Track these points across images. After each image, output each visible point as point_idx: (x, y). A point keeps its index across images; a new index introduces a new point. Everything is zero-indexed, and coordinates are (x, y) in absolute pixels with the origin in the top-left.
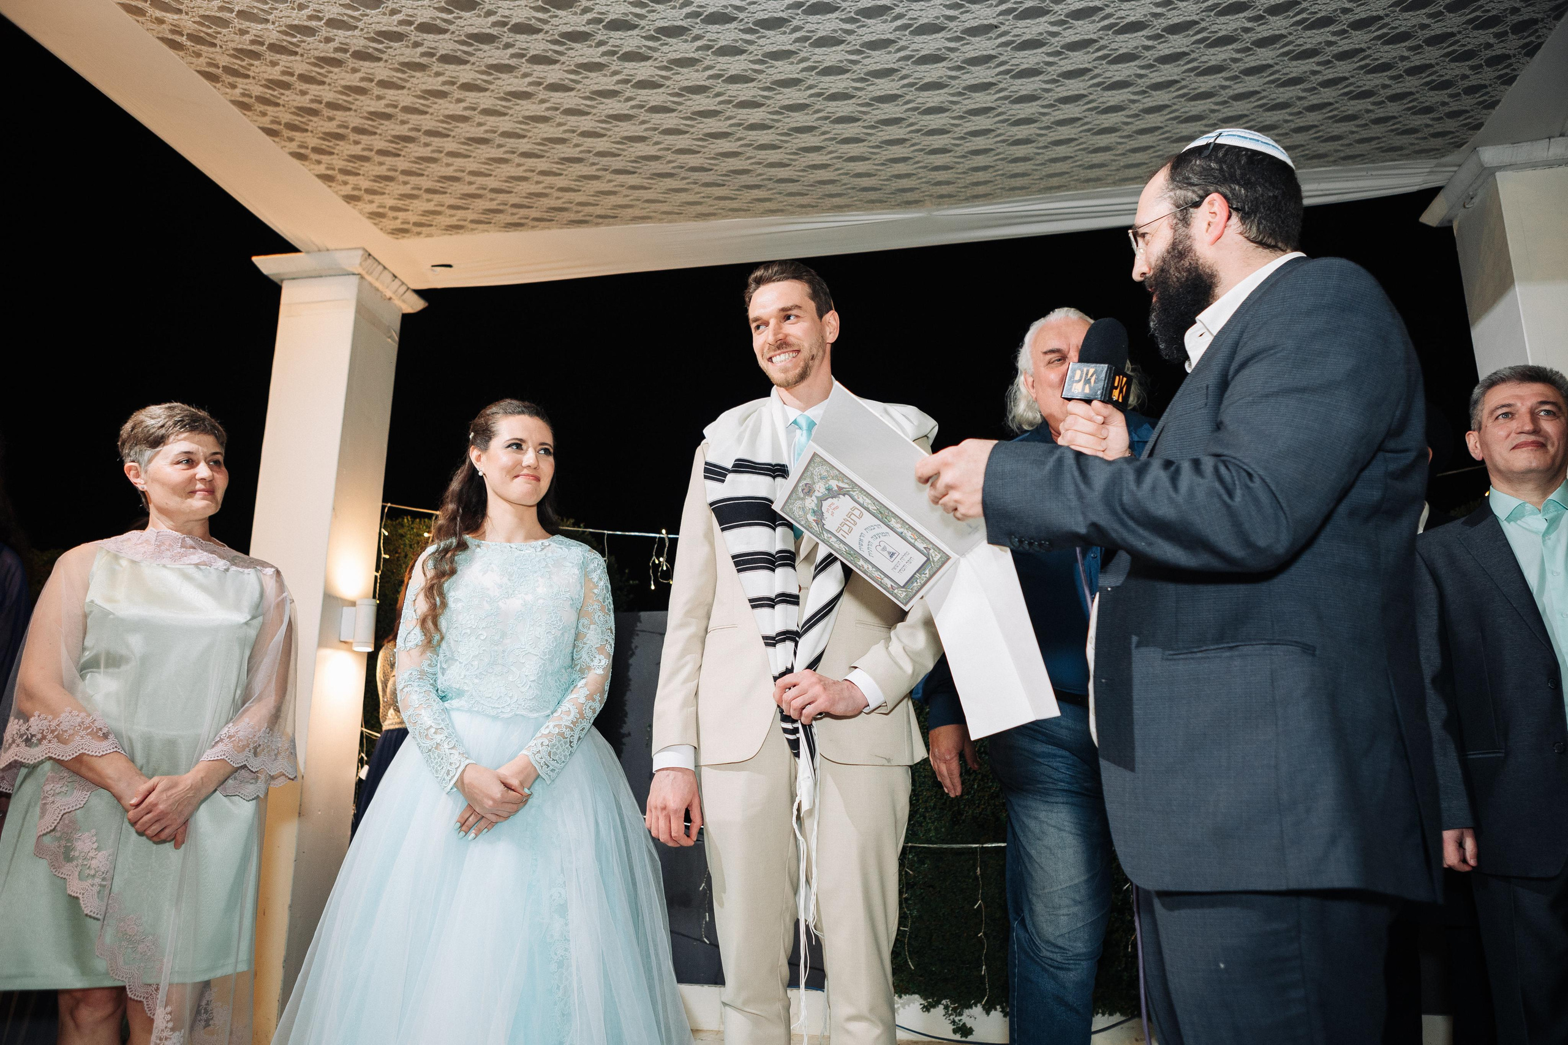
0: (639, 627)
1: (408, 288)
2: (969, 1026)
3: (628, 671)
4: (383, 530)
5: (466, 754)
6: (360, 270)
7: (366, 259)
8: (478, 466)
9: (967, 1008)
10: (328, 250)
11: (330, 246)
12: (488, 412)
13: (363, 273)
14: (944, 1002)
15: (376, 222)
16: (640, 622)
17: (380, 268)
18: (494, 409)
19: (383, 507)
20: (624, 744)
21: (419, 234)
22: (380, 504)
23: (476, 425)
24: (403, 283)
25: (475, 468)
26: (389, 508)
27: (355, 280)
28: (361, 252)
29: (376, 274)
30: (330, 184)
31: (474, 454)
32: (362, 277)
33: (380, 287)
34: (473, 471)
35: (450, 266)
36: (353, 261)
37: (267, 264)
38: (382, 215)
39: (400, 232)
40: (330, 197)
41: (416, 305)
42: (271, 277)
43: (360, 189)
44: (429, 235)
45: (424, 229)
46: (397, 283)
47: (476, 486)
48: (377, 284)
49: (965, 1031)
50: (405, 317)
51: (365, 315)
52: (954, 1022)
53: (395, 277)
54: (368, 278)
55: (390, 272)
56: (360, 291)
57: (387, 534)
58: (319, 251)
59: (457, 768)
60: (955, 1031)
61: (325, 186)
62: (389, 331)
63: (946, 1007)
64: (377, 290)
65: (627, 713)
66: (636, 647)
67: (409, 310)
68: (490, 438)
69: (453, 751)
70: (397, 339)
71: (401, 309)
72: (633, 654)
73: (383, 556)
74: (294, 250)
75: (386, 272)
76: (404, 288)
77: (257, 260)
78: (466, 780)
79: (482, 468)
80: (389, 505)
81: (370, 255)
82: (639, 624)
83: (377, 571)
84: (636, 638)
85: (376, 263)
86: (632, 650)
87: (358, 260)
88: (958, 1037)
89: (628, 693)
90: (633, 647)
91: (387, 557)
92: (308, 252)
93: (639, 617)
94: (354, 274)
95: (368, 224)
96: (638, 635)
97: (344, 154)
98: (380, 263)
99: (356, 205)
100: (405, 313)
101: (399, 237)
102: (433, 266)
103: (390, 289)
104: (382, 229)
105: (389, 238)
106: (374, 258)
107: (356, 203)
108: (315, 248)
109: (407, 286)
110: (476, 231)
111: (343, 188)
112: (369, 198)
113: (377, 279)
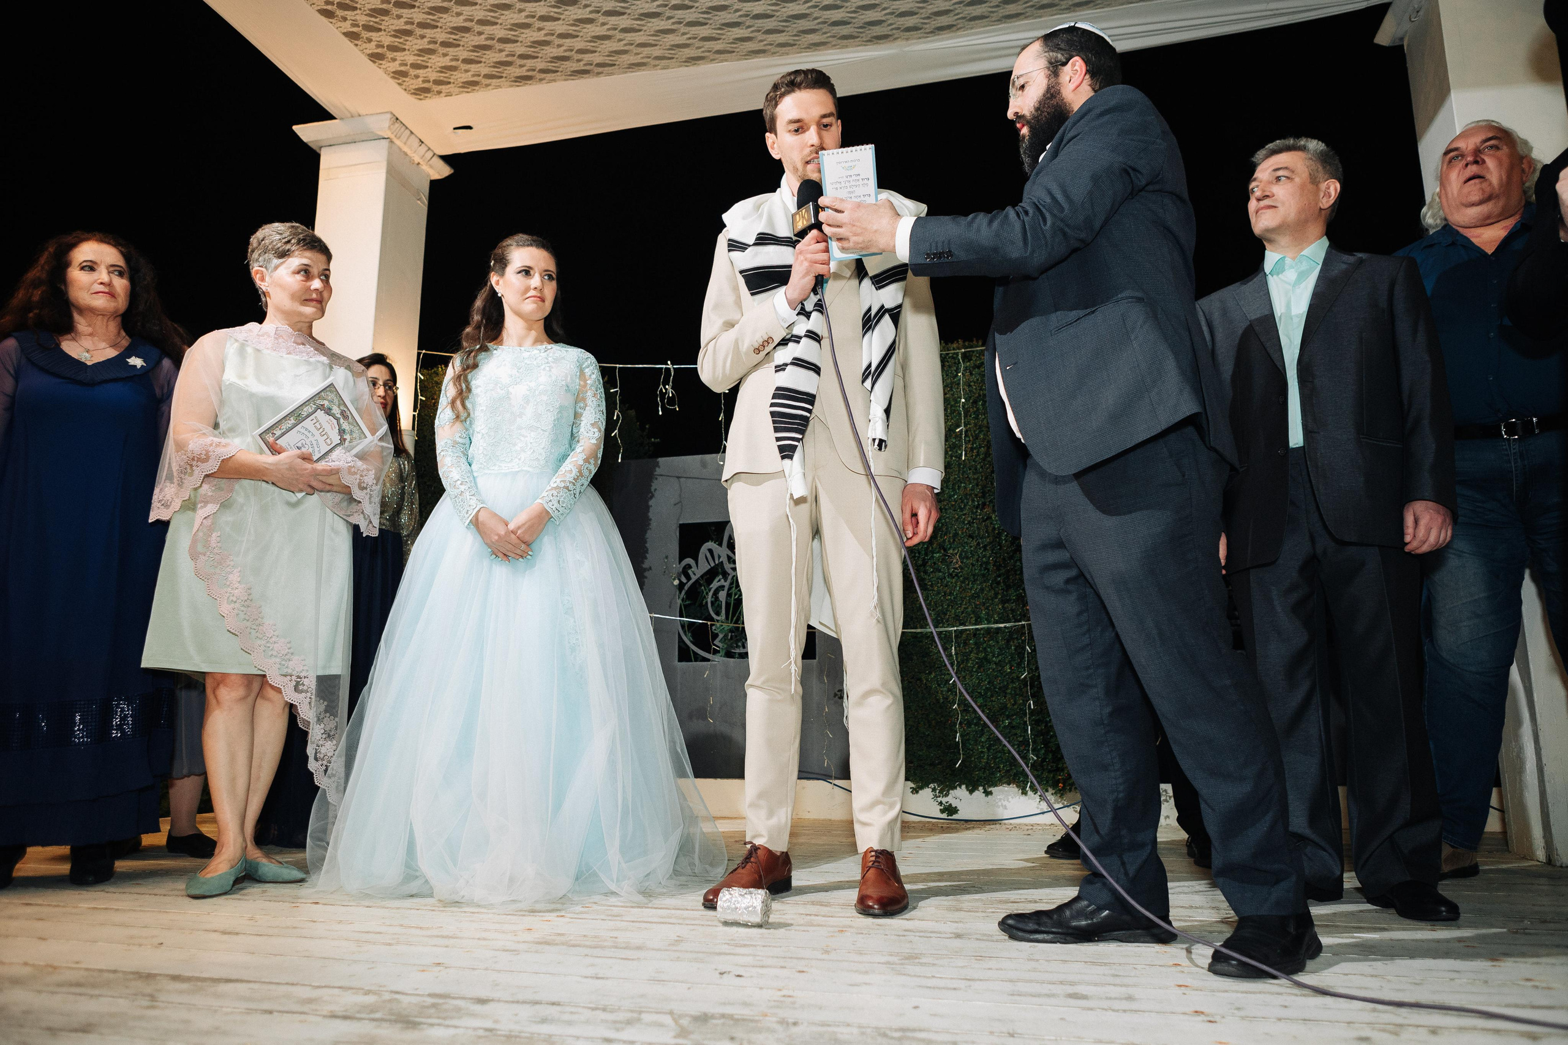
0: (658, 471)
1: (434, 154)
2: (954, 806)
3: (648, 512)
4: (419, 374)
5: (482, 500)
6: (388, 134)
7: (393, 124)
8: (497, 289)
9: (952, 789)
10: (360, 116)
11: (362, 112)
12: (504, 244)
13: (392, 137)
14: (932, 785)
15: (400, 81)
16: (659, 467)
17: (408, 132)
18: (509, 241)
19: (419, 354)
20: (646, 577)
21: (439, 93)
22: (416, 351)
23: (495, 255)
24: (429, 149)
25: (495, 291)
26: (424, 354)
27: (385, 143)
28: (389, 116)
29: (403, 138)
30: (356, 42)
31: (494, 278)
32: (392, 142)
33: (409, 152)
34: (493, 293)
35: (469, 128)
36: (382, 126)
37: (306, 132)
38: (404, 74)
39: (422, 92)
40: (355, 55)
41: (443, 171)
42: (311, 145)
43: (383, 47)
44: (449, 95)
45: (443, 88)
46: (423, 149)
47: (495, 305)
48: (405, 149)
49: (950, 810)
50: (433, 183)
51: (396, 178)
52: (941, 803)
53: (422, 142)
54: (397, 142)
55: (416, 136)
56: (389, 154)
57: (422, 378)
58: (352, 117)
59: (473, 510)
60: (942, 811)
61: (352, 46)
62: (419, 195)
63: (934, 790)
64: (406, 154)
65: (647, 549)
66: (655, 490)
67: (436, 177)
68: (506, 266)
69: (472, 497)
70: (426, 203)
71: (428, 175)
72: (653, 496)
73: (420, 397)
75: (413, 136)
76: (430, 154)
77: (298, 129)
78: (481, 519)
79: (500, 290)
80: (424, 351)
81: (397, 119)
82: (657, 469)
83: (415, 410)
84: (655, 481)
85: (404, 128)
86: (652, 493)
87: (387, 124)
88: (944, 816)
89: (649, 531)
90: (653, 490)
91: (424, 399)
92: (341, 119)
93: (658, 463)
94: (384, 138)
95: (393, 83)
96: (656, 479)
97: (365, 9)
98: (407, 128)
99: (381, 64)
100: (433, 178)
101: (422, 97)
102: (455, 129)
103: (416, 154)
104: (405, 90)
105: (412, 99)
106: (401, 122)
107: (381, 62)
108: (349, 115)
109: (433, 151)
110: (490, 87)
111: (368, 45)
112: (392, 56)
113: (405, 143)
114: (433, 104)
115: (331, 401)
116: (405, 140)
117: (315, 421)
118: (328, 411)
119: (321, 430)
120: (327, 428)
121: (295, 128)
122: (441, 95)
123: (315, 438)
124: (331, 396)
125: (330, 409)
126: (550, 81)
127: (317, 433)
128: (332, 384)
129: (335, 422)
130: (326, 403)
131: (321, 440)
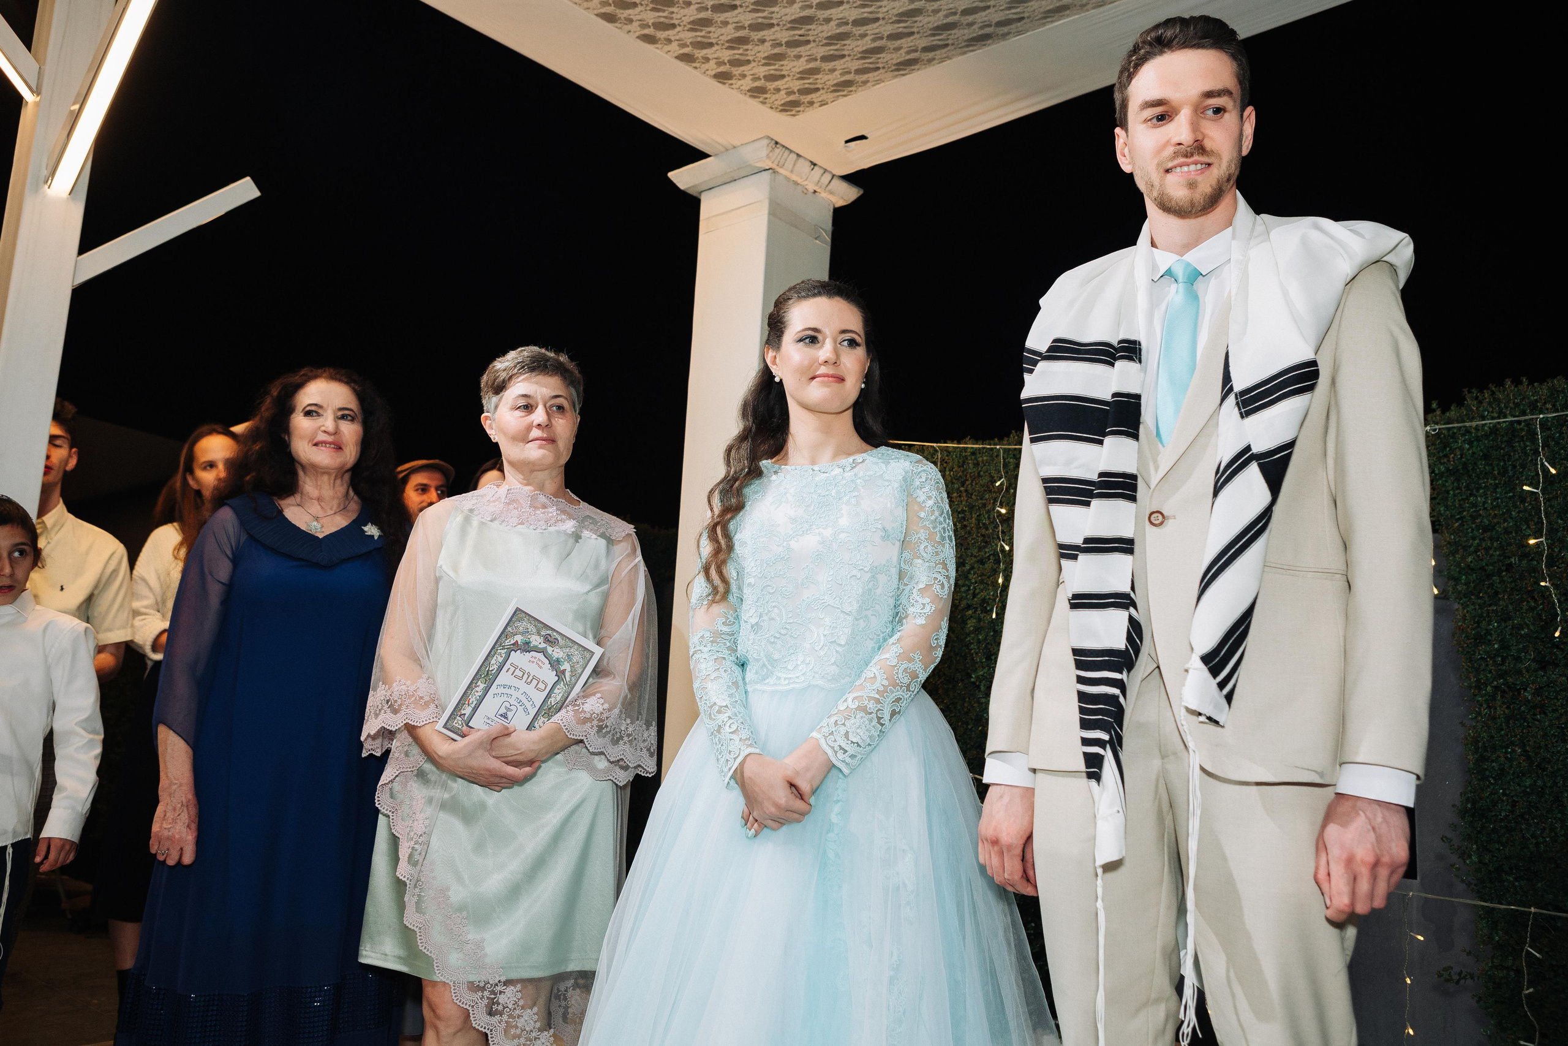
1: (833, 176)
5: (753, 739)
6: (768, 164)
7: (773, 150)
8: (774, 370)
10: (735, 147)
11: (737, 143)
13: (774, 166)
15: (761, 99)
17: (793, 157)
21: (812, 103)
24: (825, 171)
25: (771, 373)
27: (765, 176)
28: (766, 142)
29: (789, 164)
30: (694, 64)
31: (769, 355)
32: (775, 172)
33: (800, 180)
35: (863, 137)
36: (759, 155)
37: (682, 177)
39: (790, 107)
40: (698, 79)
41: (848, 194)
42: (690, 192)
43: (724, 63)
44: (823, 104)
46: (818, 172)
48: (795, 177)
51: (783, 218)
53: (815, 165)
54: (782, 172)
55: (805, 158)
56: (772, 189)
58: (727, 150)
59: (735, 759)
61: (691, 69)
62: (818, 232)
64: (796, 184)
67: (840, 203)
68: (782, 332)
69: (733, 736)
70: (829, 240)
71: (830, 203)
74: (702, 155)
75: (801, 160)
76: (828, 177)
77: (675, 176)
78: (747, 773)
79: (777, 371)
81: (777, 143)
85: (787, 152)
87: (764, 152)
92: (716, 155)
94: (764, 170)
95: (754, 104)
97: (684, 23)
98: (791, 151)
99: (732, 84)
100: (837, 205)
101: (793, 113)
102: (847, 142)
103: (811, 180)
104: (772, 108)
105: (783, 117)
106: (784, 146)
107: (730, 82)
108: (723, 150)
109: (831, 172)
110: (869, 84)
111: (706, 66)
112: (739, 72)
113: (792, 171)
114: (810, 117)
115: (526, 632)
116: (791, 167)
117: (512, 669)
118: (527, 648)
119: (526, 676)
120: (533, 669)
121: (671, 175)
122: (815, 105)
123: (521, 691)
124: (522, 625)
125: (527, 643)
126: (942, 60)
127: (521, 684)
128: (518, 610)
129: (541, 656)
130: (519, 638)
131: (530, 690)
